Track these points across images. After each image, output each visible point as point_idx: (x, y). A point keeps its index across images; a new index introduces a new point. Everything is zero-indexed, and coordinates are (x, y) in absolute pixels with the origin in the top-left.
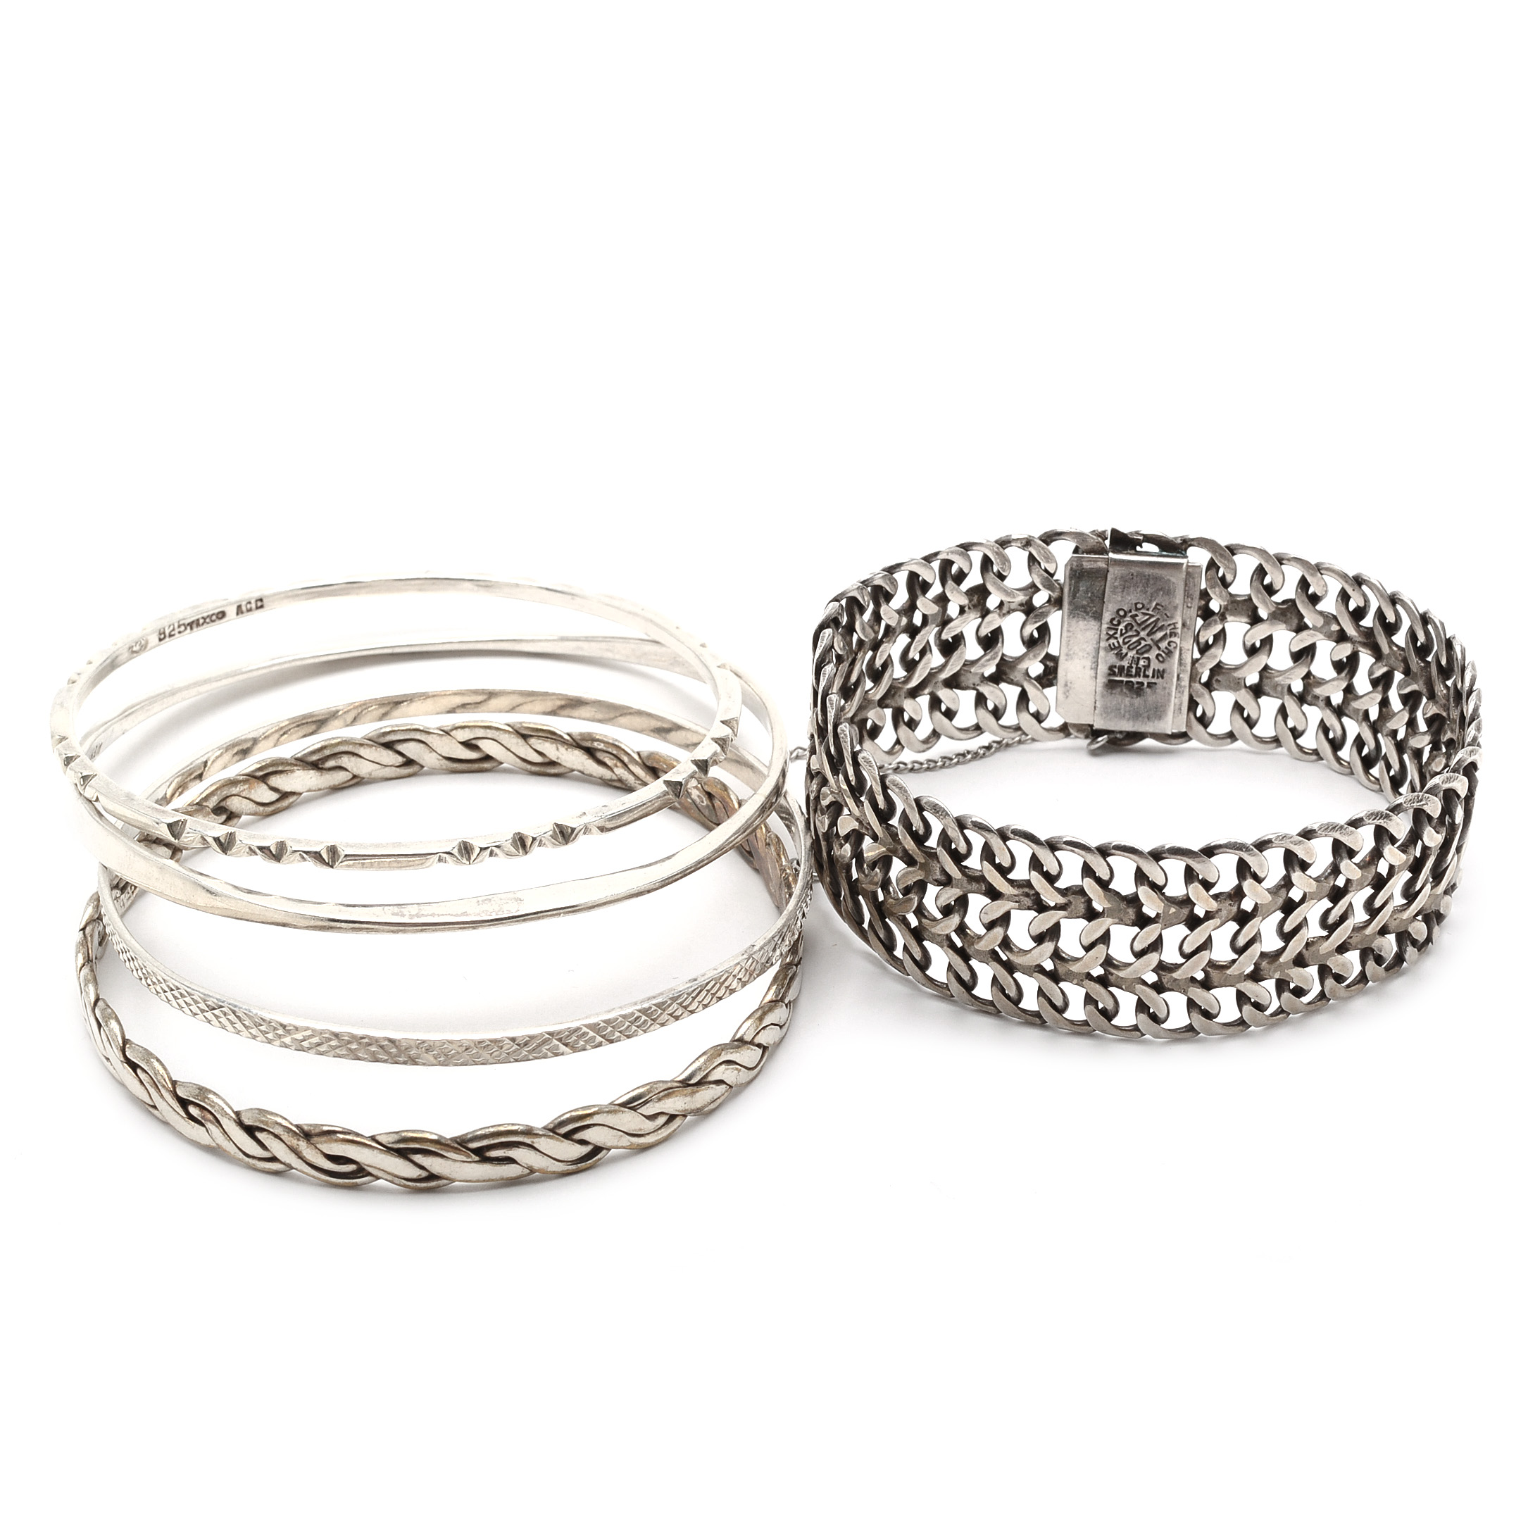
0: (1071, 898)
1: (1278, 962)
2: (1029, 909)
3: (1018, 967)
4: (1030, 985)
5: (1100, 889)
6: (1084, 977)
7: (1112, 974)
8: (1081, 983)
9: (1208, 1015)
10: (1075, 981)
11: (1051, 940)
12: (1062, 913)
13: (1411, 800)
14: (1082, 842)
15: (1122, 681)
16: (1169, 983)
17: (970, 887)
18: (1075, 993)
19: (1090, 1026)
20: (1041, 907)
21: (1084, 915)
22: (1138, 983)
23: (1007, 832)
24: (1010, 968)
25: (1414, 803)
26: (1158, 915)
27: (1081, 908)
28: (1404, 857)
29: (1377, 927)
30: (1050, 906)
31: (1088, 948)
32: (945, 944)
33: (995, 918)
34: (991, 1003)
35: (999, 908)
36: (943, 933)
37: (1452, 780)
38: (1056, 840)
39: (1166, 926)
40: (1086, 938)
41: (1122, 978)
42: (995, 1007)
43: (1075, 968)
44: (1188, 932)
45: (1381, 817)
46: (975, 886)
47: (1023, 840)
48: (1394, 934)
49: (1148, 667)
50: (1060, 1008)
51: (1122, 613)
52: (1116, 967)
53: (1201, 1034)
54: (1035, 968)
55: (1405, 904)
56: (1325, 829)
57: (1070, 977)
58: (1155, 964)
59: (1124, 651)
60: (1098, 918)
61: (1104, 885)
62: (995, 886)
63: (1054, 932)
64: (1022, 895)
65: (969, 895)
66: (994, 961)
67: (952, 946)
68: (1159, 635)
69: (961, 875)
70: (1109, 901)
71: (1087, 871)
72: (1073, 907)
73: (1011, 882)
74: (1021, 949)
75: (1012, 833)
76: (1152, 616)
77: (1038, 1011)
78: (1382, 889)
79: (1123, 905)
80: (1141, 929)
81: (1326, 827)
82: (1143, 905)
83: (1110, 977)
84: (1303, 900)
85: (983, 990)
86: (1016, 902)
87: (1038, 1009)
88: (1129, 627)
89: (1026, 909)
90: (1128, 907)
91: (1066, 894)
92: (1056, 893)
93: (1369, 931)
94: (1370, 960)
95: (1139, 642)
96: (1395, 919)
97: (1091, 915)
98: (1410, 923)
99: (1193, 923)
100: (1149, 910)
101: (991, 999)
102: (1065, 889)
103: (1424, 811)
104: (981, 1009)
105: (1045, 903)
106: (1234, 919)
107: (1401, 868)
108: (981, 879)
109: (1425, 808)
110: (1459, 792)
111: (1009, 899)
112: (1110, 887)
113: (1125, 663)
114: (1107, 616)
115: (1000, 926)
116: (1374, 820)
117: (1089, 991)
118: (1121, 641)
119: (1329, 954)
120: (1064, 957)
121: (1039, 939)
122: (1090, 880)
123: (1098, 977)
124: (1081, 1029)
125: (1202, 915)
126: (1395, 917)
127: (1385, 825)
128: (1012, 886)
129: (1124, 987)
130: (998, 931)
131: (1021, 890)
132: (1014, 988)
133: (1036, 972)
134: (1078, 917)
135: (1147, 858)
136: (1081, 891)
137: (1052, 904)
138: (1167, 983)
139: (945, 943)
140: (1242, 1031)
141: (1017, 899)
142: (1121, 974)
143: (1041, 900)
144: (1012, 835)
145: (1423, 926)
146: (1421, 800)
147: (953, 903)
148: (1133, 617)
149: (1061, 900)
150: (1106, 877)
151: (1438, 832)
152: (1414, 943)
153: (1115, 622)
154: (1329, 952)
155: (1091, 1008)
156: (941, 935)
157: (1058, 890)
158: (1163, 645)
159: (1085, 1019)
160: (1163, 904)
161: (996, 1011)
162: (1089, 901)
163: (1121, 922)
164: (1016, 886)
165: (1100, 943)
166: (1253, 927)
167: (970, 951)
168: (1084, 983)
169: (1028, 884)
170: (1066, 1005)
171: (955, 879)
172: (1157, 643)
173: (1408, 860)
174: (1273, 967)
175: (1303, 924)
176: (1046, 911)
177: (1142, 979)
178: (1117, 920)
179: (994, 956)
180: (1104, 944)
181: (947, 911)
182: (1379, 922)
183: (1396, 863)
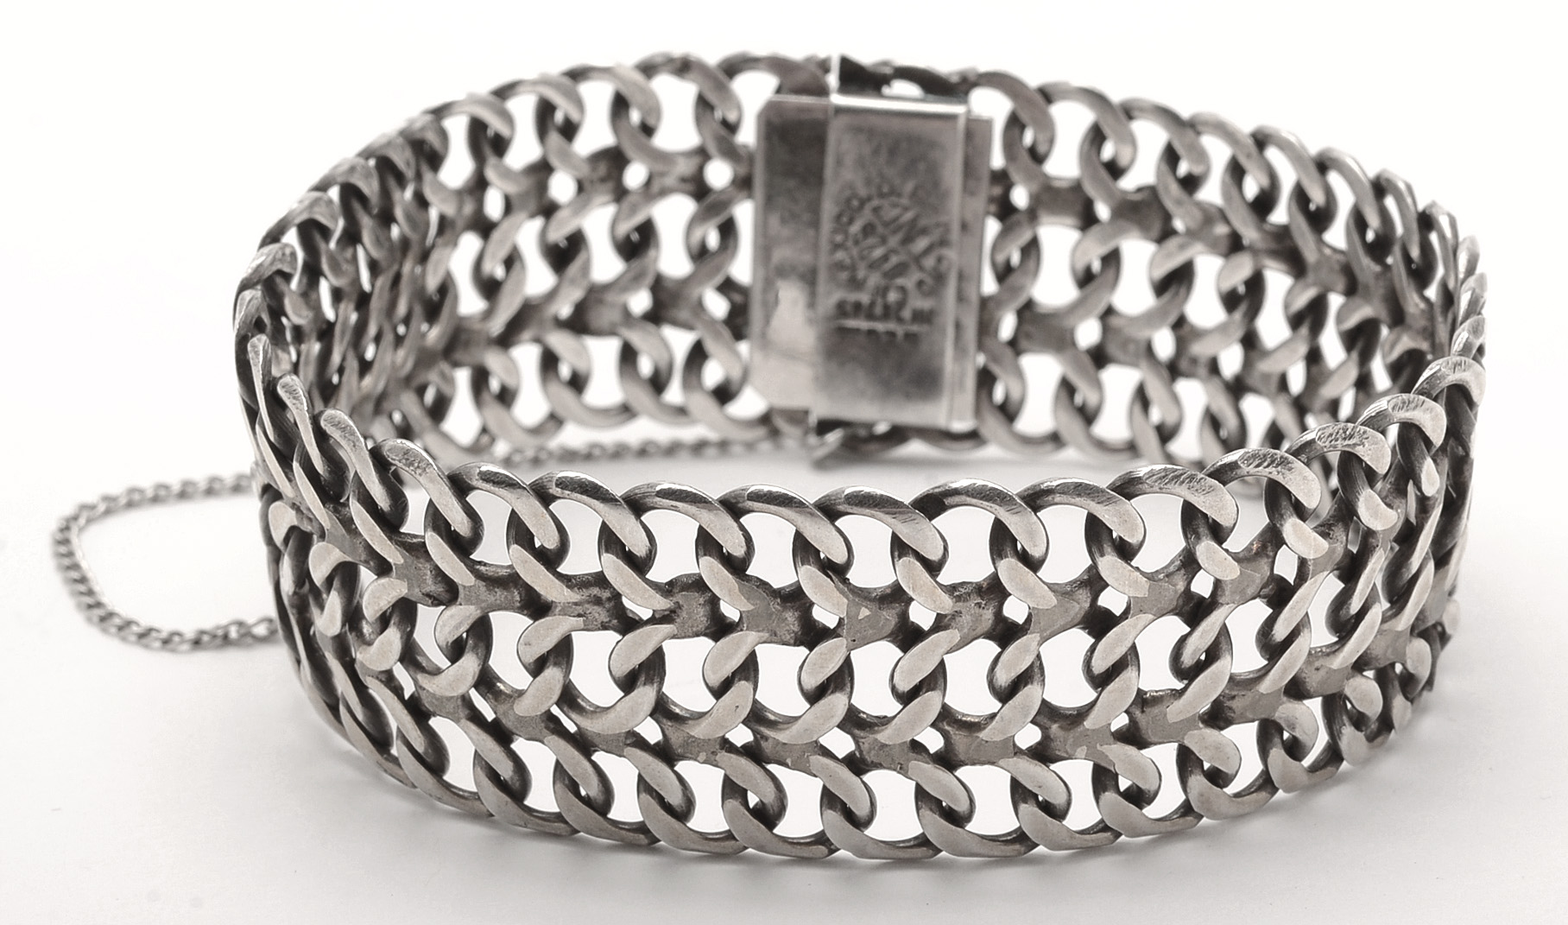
0: (679, 597)
1: (1080, 729)
2: (604, 627)
3: (597, 740)
4: (622, 771)
5: (730, 576)
6: (718, 747)
7: (766, 738)
8: (713, 758)
9: (957, 819)
10: (702, 756)
11: (649, 681)
12: (666, 628)
13: (1331, 435)
14: (689, 489)
15: (857, 331)
16: (873, 752)
17: (491, 599)
18: (704, 779)
19: (737, 840)
20: (627, 624)
21: (707, 628)
22: (815, 753)
23: (549, 485)
24: (584, 744)
25: (1337, 440)
26: (841, 620)
27: (701, 616)
28: (1324, 544)
29: (1281, 678)
30: (641, 619)
31: (719, 691)
32: (462, 715)
33: (545, 650)
34: (558, 817)
35: (549, 632)
36: (455, 694)
37: (1412, 405)
38: (642, 491)
39: (856, 643)
40: (714, 673)
41: (785, 744)
42: (566, 822)
43: (699, 731)
44: (900, 653)
45: (1272, 462)
46: (500, 595)
47: (579, 496)
48: (1319, 699)
49: (901, 304)
50: (678, 810)
51: (855, 203)
52: (772, 724)
53: (943, 854)
54: (626, 738)
55: (1336, 643)
56: (1160, 478)
57: (692, 750)
58: (841, 712)
59: (861, 274)
60: (732, 632)
61: (737, 566)
62: (537, 589)
63: (653, 667)
64: (589, 602)
65: (490, 614)
66: (553, 733)
67: (476, 717)
68: (921, 244)
69: (473, 579)
70: (748, 599)
71: (706, 543)
72: (684, 614)
73: (567, 580)
74: (598, 707)
75: (557, 485)
76: (906, 209)
77: (643, 822)
78: (1286, 605)
79: (775, 605)
80: (811, 650)
81: (1163, 474)
82: (812, 604)
83: (764, 744)
84: (1126, 614)
85: (543, 796)
86: (579, 615)
87: (641, 819)
88: (868, 230)
89: (599, 629)
90: (785, 608)
91: (671, 591)
92: (652, 592)
93: (1265, 687)
94: (1274, 746)
95: (885, 258)
96: (1317, 669)
97: (720, 628)
98: (1348, 679)
99: (908, 636)
100: (825, 615)
101: (557, 810)
102: (666, 584)
103: (1360, 460)
104: (542, 829)
105: (631, 615)
106: (989, 636)
107: (1320, 564)
108: (510, 580)
109: (1359, 451)
110: (1428, 433)
111: (565, 612)
112: (747, 573)
113: (864, 298)
114: (829, 208)
115: (556, 664)
116: (1258, 466)
117: (728, 773)
118: (855, 252)
119: (1188, 724)
120: (677, 714)
121: (628, 683)
122: (712, 560)
123: (744, 746)
124: (722, 848)
125: (926, 624)
126: (1317, 664)
127: (1280, 478)
128: (568, 587)
129: (789, 761)
130: (552, 674)
131: (586, 592)
132: (595, 780)
133: (628, 745)
134: (697, 635)
135: (812, 514)
136: (698, 584)
137: (645, 614)
138: (869, 753)
139: (463, 713)
140: (1020, 854)
141: (580, 610)
142: (782, 736)
143: (624, 608)
144: (559, 490)
145: (1375, 689)
146: (1351, 437)
147: (465, 635)
148: (876, 210)
149: (663, 604)
150: (738, 551)
151: (1389, 506)
152: (1359, 721)
153: (845, 219)
154: (1188, 720)
155: (734, 804)
156: (452, 697)
157: (655, 586)
158: (929, 262)
159: (727, 828)
160: (846, 601)
161: (569, 829)
162: (714, 601)
163: (775, 638)
164: (576, 585)
165: (740, 680)
166: (1026, 650)
167: (508, 723)
168: (717, 758)
169: (600, 580)
170: (690, 803)
171: (464, 587)
172: (918, 259)
173: (1331, 551)
174: (1071, 736)
175: (1129, 659)
176: (638, 628)
177: (822, 746)
178: (766, 635)
179: (552, 726)
180: (747, 679)
181: (455, 651)
182: (1285, 670)
183: (1310, 555)
